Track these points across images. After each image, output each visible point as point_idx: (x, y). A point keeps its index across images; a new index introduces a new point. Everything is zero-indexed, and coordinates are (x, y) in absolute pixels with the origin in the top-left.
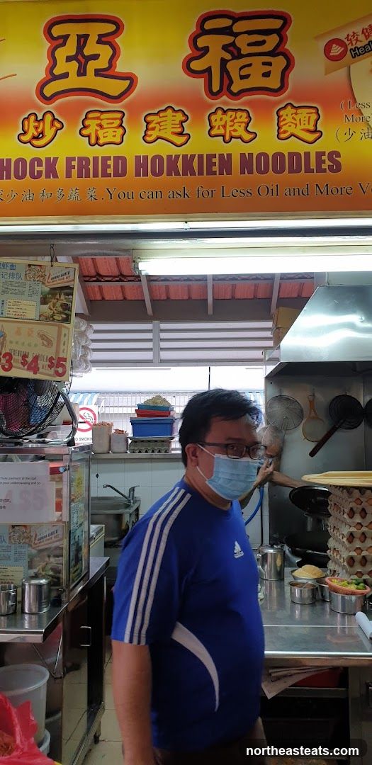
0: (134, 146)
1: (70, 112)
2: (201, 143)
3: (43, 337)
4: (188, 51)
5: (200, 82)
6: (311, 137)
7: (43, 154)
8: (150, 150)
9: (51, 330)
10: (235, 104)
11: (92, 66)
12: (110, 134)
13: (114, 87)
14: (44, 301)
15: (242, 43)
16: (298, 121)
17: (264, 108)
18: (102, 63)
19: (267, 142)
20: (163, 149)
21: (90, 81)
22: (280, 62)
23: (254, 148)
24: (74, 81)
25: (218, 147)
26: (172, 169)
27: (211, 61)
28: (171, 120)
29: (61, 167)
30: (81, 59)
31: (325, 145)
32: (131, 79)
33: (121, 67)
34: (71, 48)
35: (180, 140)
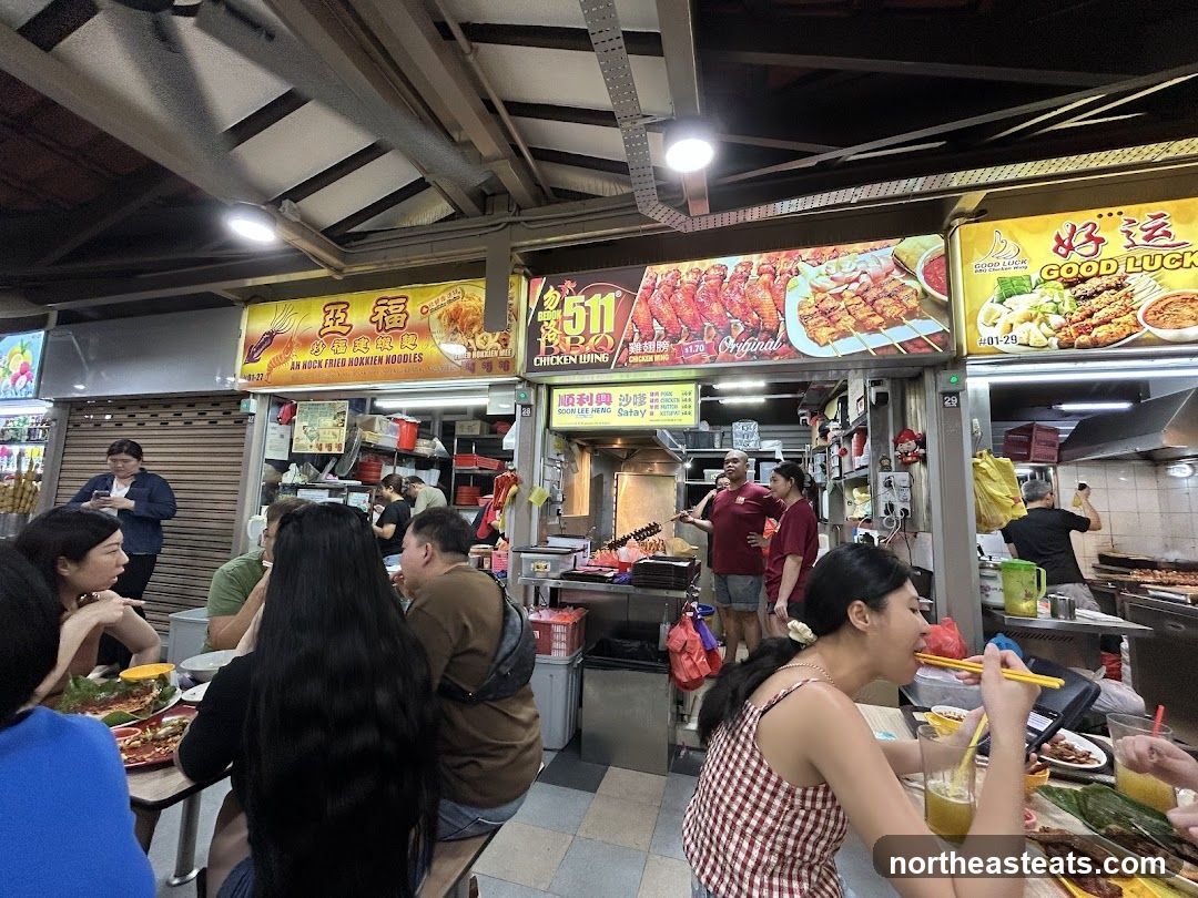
0: (349, 354)
1: (329, 341)
2: (373, 352)
3: (333, 434)
4: (372, 314)
5: (375, 326)
6: (412, 347)
7: (318, 358)
8: (354, 356)
9: (337, 431)
10: (386, 334)
11: (338, 321)
12: (341, 350)
13: (344, 330)
14: (335, 418)
15: (391, 309)
16: (409, 340)
17: (396, 336)
18: (341, 321)
19: (397, 350)
20: (359, 355)
21: (338, 328)
22: (405, 315)
23: (392, 353)
24: (331, 329)
25: (379, 353)
26: (362, 363)
27: (379, 317)
28: (363, 342)
29: (323, 364)
30: (334, 319)
31: (417, 351)
32: (351, 326)
33: (347, 322)
34: (331, 316)
35: (365, 350)
